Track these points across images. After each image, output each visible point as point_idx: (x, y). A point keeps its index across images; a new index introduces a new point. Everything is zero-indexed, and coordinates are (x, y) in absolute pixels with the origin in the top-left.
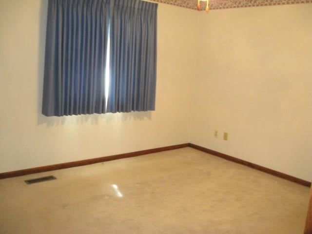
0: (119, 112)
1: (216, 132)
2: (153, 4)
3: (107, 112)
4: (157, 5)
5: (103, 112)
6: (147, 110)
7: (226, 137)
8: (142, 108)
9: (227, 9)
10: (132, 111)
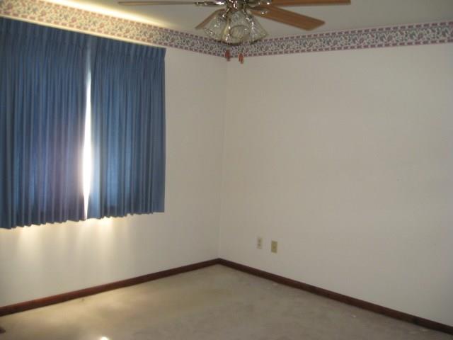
0: (108, 217)
1: (260, 240)
2: (158, 48)
3: (89, 217)
4: (163, 51)
5: (81, 218)
6: (151, 212)
7: (274, 247)
8: (144, 210)
9: (269, 56)
10: (129, 215)
